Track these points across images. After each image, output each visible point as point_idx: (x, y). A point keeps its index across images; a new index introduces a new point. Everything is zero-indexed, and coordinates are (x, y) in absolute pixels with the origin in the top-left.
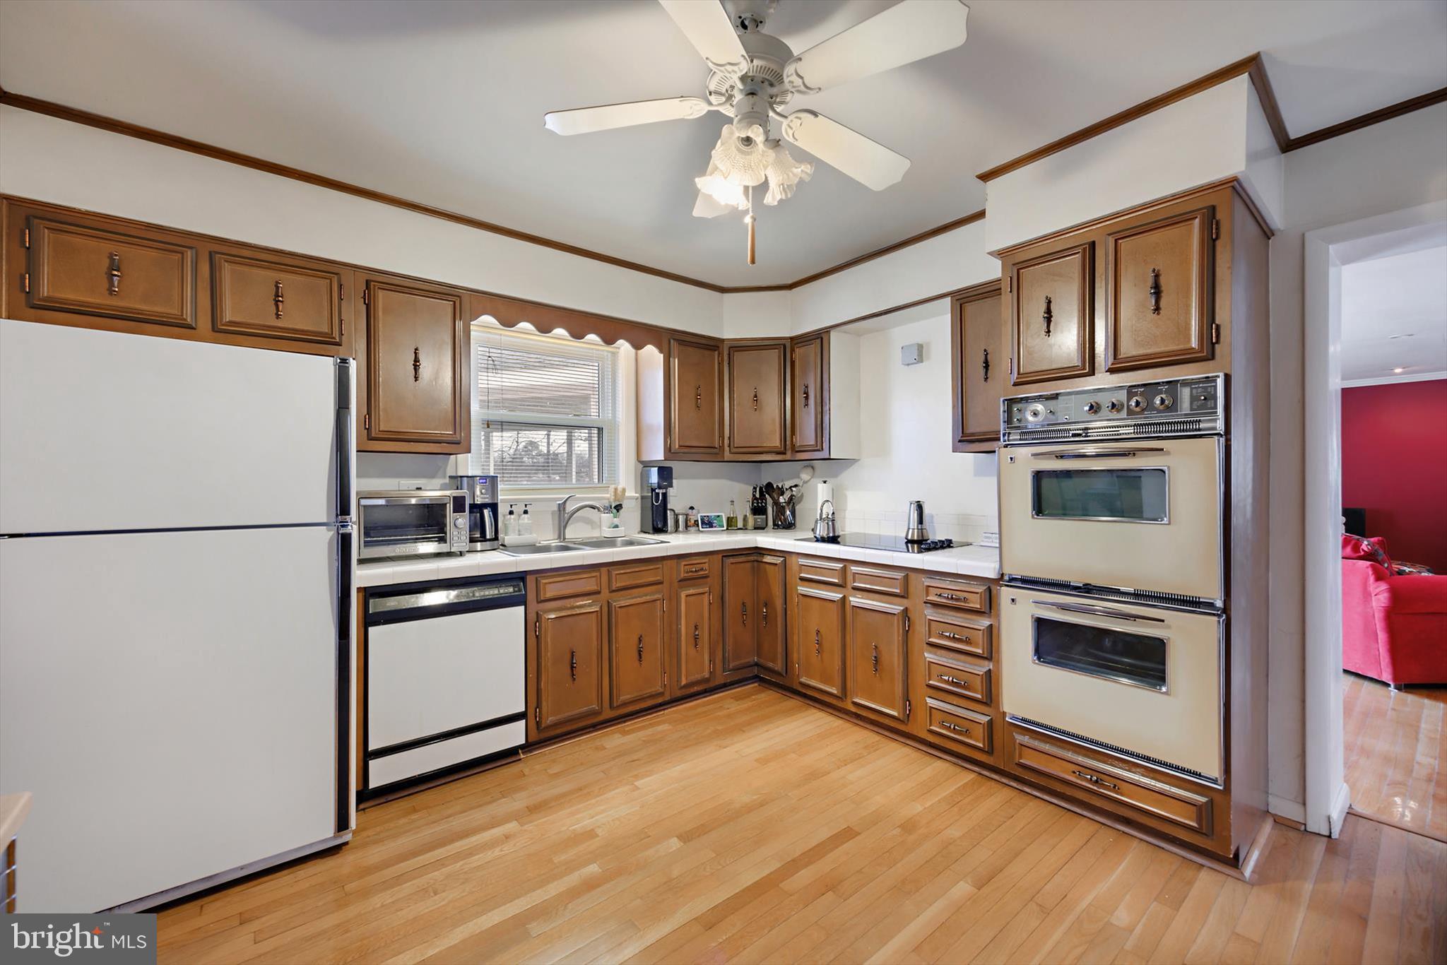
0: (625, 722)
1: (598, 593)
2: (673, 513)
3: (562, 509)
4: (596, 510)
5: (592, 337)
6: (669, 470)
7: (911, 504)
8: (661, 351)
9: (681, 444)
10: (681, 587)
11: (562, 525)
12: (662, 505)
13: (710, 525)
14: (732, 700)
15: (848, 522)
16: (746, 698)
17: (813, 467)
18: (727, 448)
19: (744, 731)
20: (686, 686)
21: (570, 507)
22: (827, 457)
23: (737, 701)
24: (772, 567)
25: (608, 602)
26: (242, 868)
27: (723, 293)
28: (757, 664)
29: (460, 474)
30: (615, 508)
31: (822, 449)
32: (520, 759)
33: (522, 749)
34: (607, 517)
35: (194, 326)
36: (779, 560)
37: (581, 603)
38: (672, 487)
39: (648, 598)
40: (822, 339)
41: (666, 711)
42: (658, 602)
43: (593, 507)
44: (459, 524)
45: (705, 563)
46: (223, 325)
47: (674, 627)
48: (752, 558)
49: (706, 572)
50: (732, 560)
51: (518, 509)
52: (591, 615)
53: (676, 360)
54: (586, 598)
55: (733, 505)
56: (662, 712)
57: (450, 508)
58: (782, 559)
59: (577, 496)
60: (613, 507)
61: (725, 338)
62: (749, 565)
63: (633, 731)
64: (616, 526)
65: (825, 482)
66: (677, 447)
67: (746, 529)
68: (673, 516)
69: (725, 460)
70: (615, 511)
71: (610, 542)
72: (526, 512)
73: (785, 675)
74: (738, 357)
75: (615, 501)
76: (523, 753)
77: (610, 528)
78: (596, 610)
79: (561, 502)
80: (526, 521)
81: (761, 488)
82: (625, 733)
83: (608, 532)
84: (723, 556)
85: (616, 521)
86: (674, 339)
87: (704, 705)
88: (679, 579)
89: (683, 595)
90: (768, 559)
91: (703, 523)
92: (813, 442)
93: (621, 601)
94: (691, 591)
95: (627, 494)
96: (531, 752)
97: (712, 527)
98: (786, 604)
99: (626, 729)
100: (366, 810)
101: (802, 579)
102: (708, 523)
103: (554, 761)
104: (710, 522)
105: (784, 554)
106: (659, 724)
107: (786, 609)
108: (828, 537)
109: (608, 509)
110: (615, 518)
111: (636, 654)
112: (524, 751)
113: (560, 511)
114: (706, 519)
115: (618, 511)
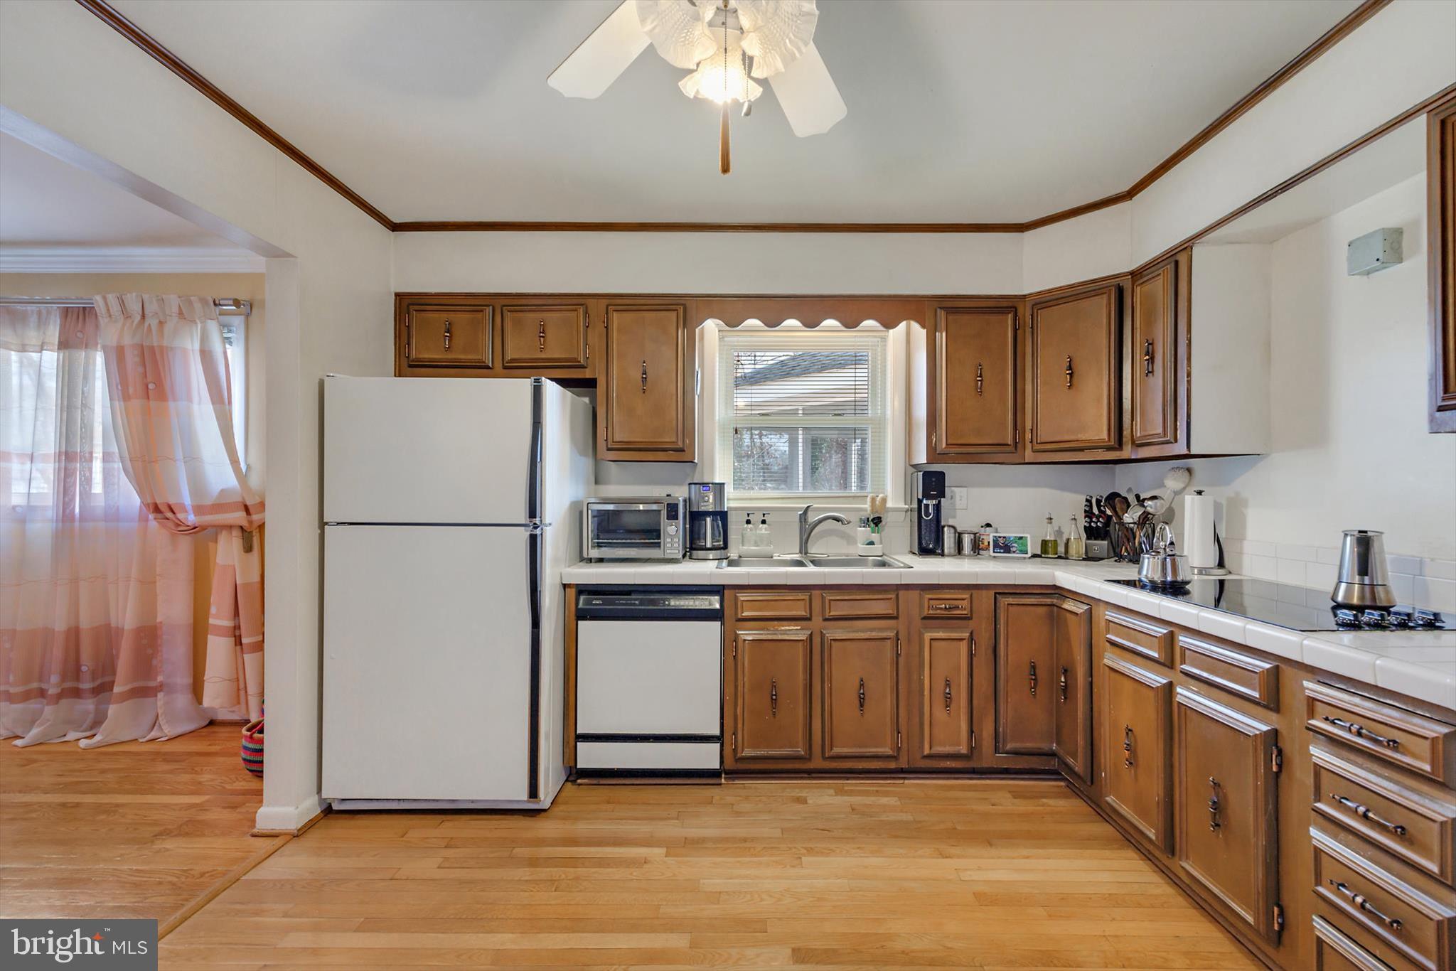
0: (848, 779)
1: (809, 619)
2: (952, 530)
3: (803, 520)
4: (840, 522)
5: (830, 323)
6: (941, 475)
7: (1346, 535)
8: (923, 326)
9: (949, 442)
10: (927, 628)
11: (805, 537)
12: (935, 520)
13: (1007, 549)
14: (1009, 795)
15: (1246, 561)
16: (1031, 798)
17: (1189, 470)
18: (1029, 446)
19: (991, 845)
20: (929, 757)
21: (813, 518)
22: (1185, 451)
23: (1015, 797)
24: (1073, 617)
25: (822, 632)
26: (473, 801)
27: (1023, 232)
28: (1053, 754)
29: (706, 481)
30: (872, 520)
31: (1176, 440)
32: (720, 784)
33: (726, 774)
34: (863, 532)
35: (491, 366)
36: (1081, 609)
37: (787, 628)
38: (944, 497)
39: (874, 634)
40: (1177, 263)
41: (906, 781)
42: (889, 641)
43: (837, 519)
44: (673, 533)
45: (963, 599)
46: (507, 363)
47: (915, 677)
48: (1048, 601)
49: (965, 612)
50: (1011, 600)
51: (756, 518)
52: (797, 643)
53: (944, 334)
54: (793, 623)
55: (1051, 523)
56: (901, 781)
57: (664, 514)
58: (1086, 607)
59: (815, 506)
60: (870, 519)
61: (1024, 293)
62: (1042, 610)
63: (850, 793)
64: (872, 543)
65: (1200, 493)
66: (944, 445)
67: (1067, 558)
68: (952, 535)
69: (1026, 461)
70: (872, 525)
71: (860, 561)
72: (764, 522)
73: (1089, 783)
74: (1042, 315)
75: (872, 511)
76: (725, 778)
77: (863, 544)
78: (803, 638)
79: (801, 512)
80: (763, 531)
81: (1098, 502)
82: (840, 792)
83: (861, 549)
84: (995, 593)
85: (875, 537)
86: (940, 308)
87: (963, 788)
88: (922, 616)
89: (928, 636)
90: (1069, 605)
91: (996, 545)
92: (1160, 430)
93: (836, 632)
94: (941, 635)
95: (890, 504)
96: (733, 781)
97: (1009, 552)
98: (1091, 676)
99: (846, 788)
100: (581, 786)
101: (1113, 644)
102: (1004, 547)
103: (747, 798)
104: (1007, 545)
105: (1091, 601)
106: (887, 794)
107: (1091, 683)
108: (1164, 582)
109: (866, 522)
110: (873, 532)
111: (857, 702)
112: (727, 776)
113: (801, 522)
114: (1001, 541)
115: (877, 526)
